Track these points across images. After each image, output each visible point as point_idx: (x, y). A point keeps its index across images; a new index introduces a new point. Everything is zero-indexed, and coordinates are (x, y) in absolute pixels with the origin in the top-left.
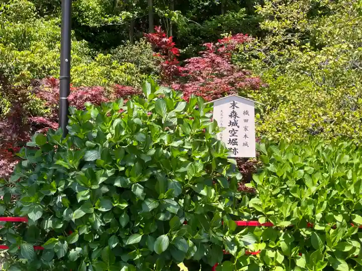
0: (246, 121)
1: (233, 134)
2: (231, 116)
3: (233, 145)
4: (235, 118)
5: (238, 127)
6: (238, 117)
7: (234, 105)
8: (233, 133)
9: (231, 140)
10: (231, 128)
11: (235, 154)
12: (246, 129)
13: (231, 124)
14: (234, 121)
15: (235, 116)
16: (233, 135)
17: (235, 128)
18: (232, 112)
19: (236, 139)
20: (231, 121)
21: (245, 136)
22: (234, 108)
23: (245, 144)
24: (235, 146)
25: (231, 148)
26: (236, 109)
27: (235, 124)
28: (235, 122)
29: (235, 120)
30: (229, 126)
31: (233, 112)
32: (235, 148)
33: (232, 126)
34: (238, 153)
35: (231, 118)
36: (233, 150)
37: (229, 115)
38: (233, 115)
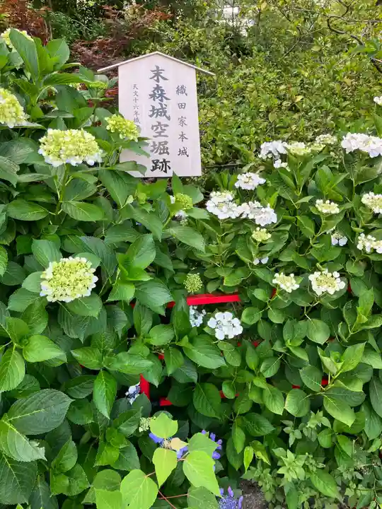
0: (182, 106)
1: (160, 133)
2: (153, 96)
3: (160, 153)
4: (162, 100)
5: (169, 118)
6: (167, 99)
7: (157, 74)
8: (159, 130)
9: (157, 143)
10: (154, 121)
11: (166, 171)
12: (182, 122)
13: (155, 112)
14: (160, 107)
15: (162, 95)
16: (160, 135)
17: (163, 120)
18: (155, 89)
19: (166, 143)
20: (153, 107)
21: (182, 135)
22: (158, 81)
23: (183, 152)
24: (165, 156)
25: (158, 161)
26: (162, 83)
27: (161, 112)
28: (162, 108)
29: (161, 104)
30: (151, 116)
31: (158, 88)
32: (164, 160)
33: (157, 116)
34: (170, 168)
35: (154, 100)
36: (161, 165)
37: (150, 95)
38: (158, 93)
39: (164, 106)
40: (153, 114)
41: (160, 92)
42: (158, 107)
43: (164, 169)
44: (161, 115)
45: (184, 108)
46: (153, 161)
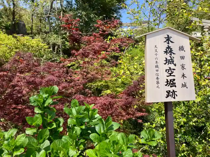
0: (182, 58)
1: (170, 74)
2: (166, 52)
3: (171, 87)
4: (171, 54)
5: (175, 65)
6: (174, 54)
7: (168, 39)
8: (170, 72)
9: (169, 80)
10: (167, 67)
11: (174, 98)
12: (183, 67)
13: (167, 61)
15: (171, 52)
16: (170, 75)
17: (172, 66)
18: (167, 48)
19: (174, 80)
20: (166, 59)
21: (183, 75)
22: (168, 43)
23: (184, 85)
24: (174, 88)
25: (170, 91)
26: (171, 45)
27: (171, 61)
29: (171, 57)
30: (165, 64)
31: (169, 47)
32: (173, 90)
33: (168, 64)
34: (177, 96)
35: (167, 54)
36: (171, 94)
37: (164, 52)
38: (169, 50)
39: (172, 58)
40: (167, 62)
41: (170, 50)
42: (169, 58)
43: (173, 96)
44: (170, 63)
45: (184, 59)
46: (167, 91)
